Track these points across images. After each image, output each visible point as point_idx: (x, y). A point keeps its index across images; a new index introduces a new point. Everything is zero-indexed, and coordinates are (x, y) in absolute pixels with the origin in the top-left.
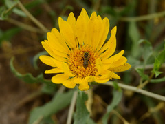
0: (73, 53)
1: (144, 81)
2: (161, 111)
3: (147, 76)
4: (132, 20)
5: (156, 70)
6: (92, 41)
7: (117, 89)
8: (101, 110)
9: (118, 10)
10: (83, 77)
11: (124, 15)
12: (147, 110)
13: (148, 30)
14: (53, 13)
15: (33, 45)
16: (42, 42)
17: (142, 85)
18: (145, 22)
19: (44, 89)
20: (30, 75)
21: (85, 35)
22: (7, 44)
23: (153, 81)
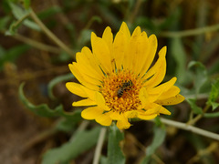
0: (108, 80)
1: (195, 116)
2: (214, 154)
3: (200, 109)
4: (176, 36)
5: (212, 100)
6: (134, 64)
7: (160, 125)
8: (134, 152)
9: (157, 22)
10: (121, 111)
11: (165, 29)
12: (194, 153)
13: (196, 48)
14: (70, 26)
15: (43, 69)
16: (70, 65)
17: (192, 121)
18: (192, 38)
19: (60, 125)
20: (46, 106)
21: (125, 57)
22: (10, 67)
23: (207, 115)
